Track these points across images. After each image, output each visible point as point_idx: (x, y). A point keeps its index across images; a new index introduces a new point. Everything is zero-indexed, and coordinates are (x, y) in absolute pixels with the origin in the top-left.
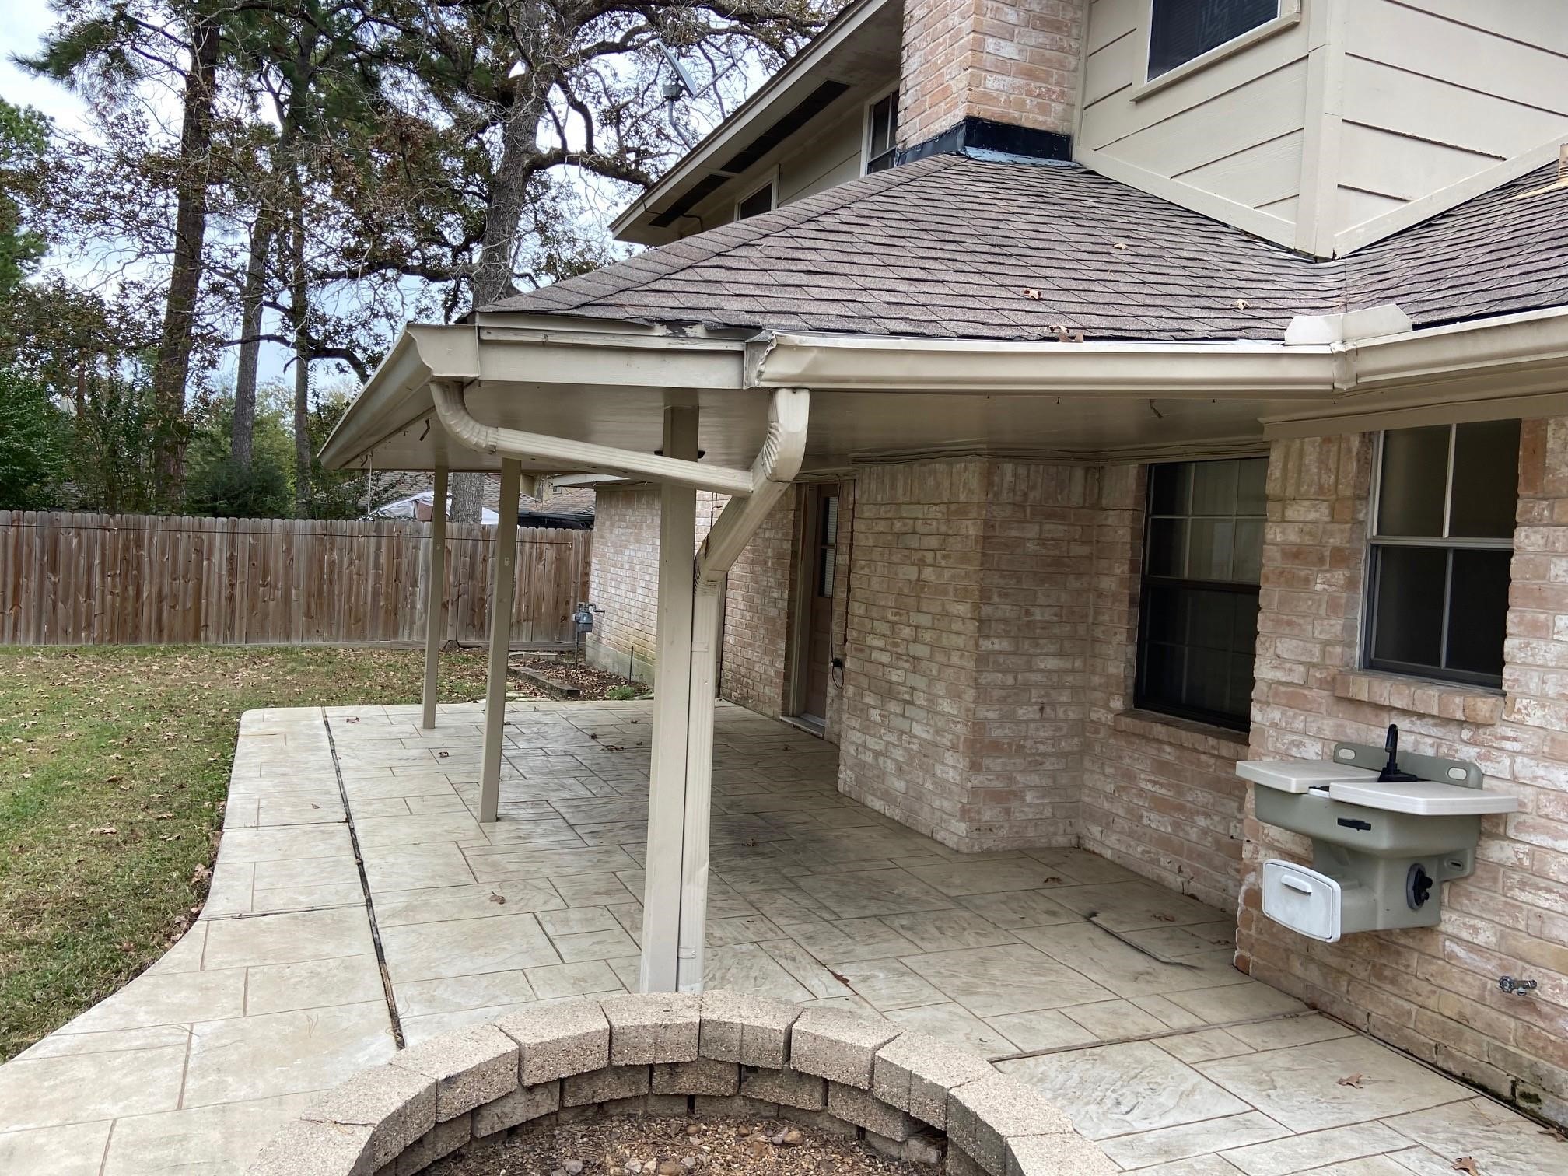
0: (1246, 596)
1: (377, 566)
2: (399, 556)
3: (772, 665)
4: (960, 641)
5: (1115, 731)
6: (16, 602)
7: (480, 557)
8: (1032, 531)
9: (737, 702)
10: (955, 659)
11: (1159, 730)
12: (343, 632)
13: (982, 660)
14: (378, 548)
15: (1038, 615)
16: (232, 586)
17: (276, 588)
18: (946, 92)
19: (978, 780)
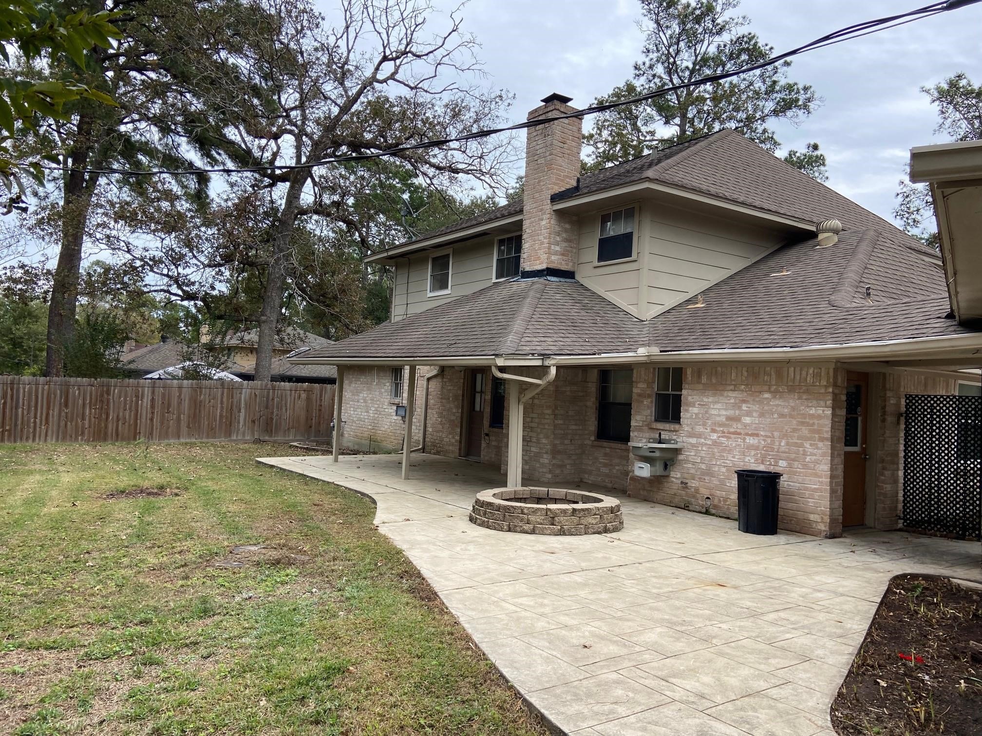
0: (628, 406)
1: (222, 403)
2: (232, 397)
3: (453, 438)
4: (549, 421)
5: (593, 446)
6: (47, 422)
7: (271, 398)
8: (568, 389)
9: (434, 454)
10: (546, 427)
11: (605, 444)
12: (205, 434)
13: (555, 426)
14: (223, 394)
15: (570, 413)
16: (153, 413)
17: (173, 414)
18: (539, 258)
19: (554, 462)
